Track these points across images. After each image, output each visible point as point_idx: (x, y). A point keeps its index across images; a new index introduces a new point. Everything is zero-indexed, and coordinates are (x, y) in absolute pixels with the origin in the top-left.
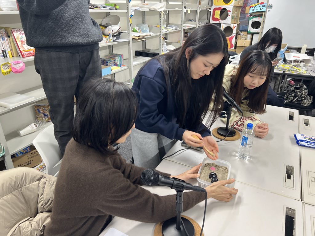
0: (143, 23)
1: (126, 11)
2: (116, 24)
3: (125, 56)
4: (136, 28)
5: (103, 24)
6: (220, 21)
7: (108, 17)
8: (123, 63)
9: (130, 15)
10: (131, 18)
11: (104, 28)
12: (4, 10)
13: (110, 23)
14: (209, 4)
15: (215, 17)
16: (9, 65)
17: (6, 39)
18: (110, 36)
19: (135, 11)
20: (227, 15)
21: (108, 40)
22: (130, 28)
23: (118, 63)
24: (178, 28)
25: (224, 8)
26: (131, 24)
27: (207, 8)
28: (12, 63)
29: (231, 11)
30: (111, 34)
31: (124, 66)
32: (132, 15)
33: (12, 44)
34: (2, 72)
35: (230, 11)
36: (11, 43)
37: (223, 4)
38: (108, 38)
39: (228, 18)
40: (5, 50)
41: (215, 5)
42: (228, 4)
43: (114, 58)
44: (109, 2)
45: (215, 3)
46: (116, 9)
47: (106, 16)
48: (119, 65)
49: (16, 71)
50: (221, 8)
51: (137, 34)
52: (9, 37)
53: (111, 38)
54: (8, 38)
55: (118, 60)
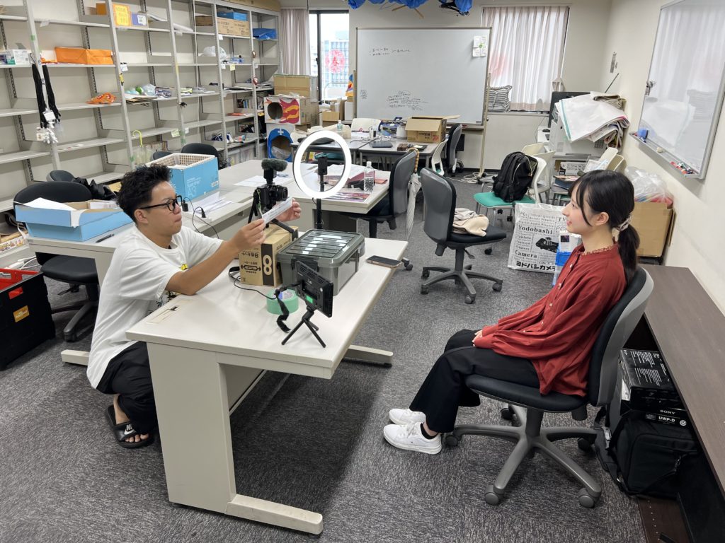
0: (151, 82)
9: (119, 71)
10: (121, 74)
22: (122, 87)
26: (122, 83)
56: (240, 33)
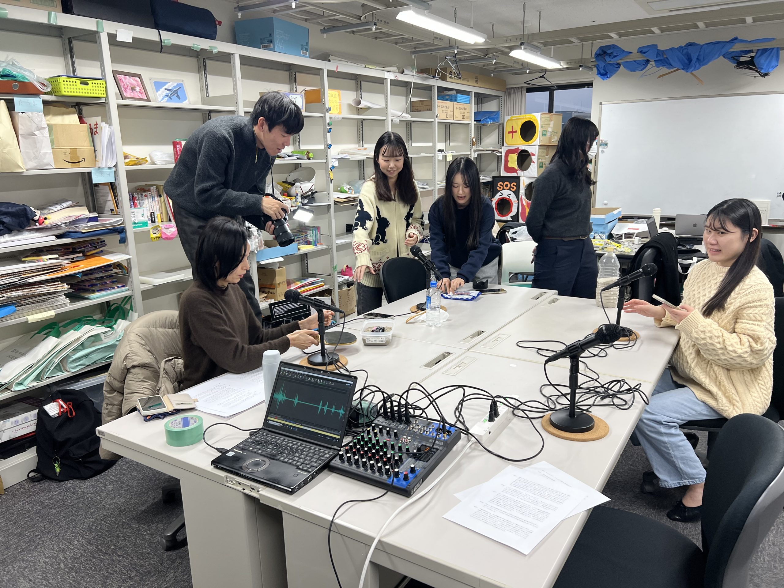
0: (360, 178)
1: (325, 161)
2: (309, 180)
3: (324, 231)
4: (346, 187)
5: (288, 181)
6: (519, 172)
7: (298, 169)
8: (320, 239)
9: (330, 166)
10: (332, 170)
11: (290, 186)
12: (158, 164)
13: (301, 179)
14: (498, 144)
15: (510, 165)
16: (159, 229)
17: (156, 198)
18: (297, 197)
19: (340, 160)
20: (531, 161)
21: (294, 203)
22: (331, 185)
23: (310, 239)
24: (428, 187)
25: (523, 149)
26: (331, 180)
27: (494, 151)
28: (163, 227)
29: (537, 154)
30: (299, 195)
31: (321, 244)
32: (333, 167)
33: (163, 205)
34: (151, 236)
35: (534, 155)
36: (161, 204)
37: (522, 143)
38: (294, 200)
39: (531, 166)
40: (153, 213)
41: (508, 145)
42: (530, 142)
43: (306, 233)
44: (300, 148)
45: (507, 141)
46: (309, 159)
47: (295, 169)
48: (313, 243)
49: (166, 237)
50: (518, 148)
51: (343, 196)
52: (160, 196)
53: (299, 200)
54: (159, 198)
55: (312, 234)
56: (460, 117)
